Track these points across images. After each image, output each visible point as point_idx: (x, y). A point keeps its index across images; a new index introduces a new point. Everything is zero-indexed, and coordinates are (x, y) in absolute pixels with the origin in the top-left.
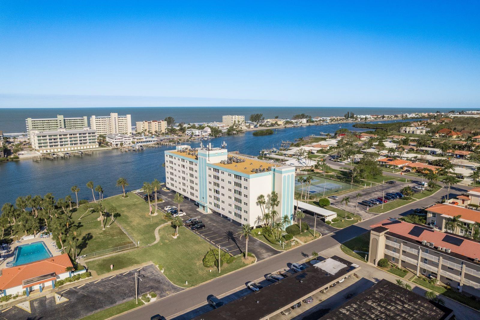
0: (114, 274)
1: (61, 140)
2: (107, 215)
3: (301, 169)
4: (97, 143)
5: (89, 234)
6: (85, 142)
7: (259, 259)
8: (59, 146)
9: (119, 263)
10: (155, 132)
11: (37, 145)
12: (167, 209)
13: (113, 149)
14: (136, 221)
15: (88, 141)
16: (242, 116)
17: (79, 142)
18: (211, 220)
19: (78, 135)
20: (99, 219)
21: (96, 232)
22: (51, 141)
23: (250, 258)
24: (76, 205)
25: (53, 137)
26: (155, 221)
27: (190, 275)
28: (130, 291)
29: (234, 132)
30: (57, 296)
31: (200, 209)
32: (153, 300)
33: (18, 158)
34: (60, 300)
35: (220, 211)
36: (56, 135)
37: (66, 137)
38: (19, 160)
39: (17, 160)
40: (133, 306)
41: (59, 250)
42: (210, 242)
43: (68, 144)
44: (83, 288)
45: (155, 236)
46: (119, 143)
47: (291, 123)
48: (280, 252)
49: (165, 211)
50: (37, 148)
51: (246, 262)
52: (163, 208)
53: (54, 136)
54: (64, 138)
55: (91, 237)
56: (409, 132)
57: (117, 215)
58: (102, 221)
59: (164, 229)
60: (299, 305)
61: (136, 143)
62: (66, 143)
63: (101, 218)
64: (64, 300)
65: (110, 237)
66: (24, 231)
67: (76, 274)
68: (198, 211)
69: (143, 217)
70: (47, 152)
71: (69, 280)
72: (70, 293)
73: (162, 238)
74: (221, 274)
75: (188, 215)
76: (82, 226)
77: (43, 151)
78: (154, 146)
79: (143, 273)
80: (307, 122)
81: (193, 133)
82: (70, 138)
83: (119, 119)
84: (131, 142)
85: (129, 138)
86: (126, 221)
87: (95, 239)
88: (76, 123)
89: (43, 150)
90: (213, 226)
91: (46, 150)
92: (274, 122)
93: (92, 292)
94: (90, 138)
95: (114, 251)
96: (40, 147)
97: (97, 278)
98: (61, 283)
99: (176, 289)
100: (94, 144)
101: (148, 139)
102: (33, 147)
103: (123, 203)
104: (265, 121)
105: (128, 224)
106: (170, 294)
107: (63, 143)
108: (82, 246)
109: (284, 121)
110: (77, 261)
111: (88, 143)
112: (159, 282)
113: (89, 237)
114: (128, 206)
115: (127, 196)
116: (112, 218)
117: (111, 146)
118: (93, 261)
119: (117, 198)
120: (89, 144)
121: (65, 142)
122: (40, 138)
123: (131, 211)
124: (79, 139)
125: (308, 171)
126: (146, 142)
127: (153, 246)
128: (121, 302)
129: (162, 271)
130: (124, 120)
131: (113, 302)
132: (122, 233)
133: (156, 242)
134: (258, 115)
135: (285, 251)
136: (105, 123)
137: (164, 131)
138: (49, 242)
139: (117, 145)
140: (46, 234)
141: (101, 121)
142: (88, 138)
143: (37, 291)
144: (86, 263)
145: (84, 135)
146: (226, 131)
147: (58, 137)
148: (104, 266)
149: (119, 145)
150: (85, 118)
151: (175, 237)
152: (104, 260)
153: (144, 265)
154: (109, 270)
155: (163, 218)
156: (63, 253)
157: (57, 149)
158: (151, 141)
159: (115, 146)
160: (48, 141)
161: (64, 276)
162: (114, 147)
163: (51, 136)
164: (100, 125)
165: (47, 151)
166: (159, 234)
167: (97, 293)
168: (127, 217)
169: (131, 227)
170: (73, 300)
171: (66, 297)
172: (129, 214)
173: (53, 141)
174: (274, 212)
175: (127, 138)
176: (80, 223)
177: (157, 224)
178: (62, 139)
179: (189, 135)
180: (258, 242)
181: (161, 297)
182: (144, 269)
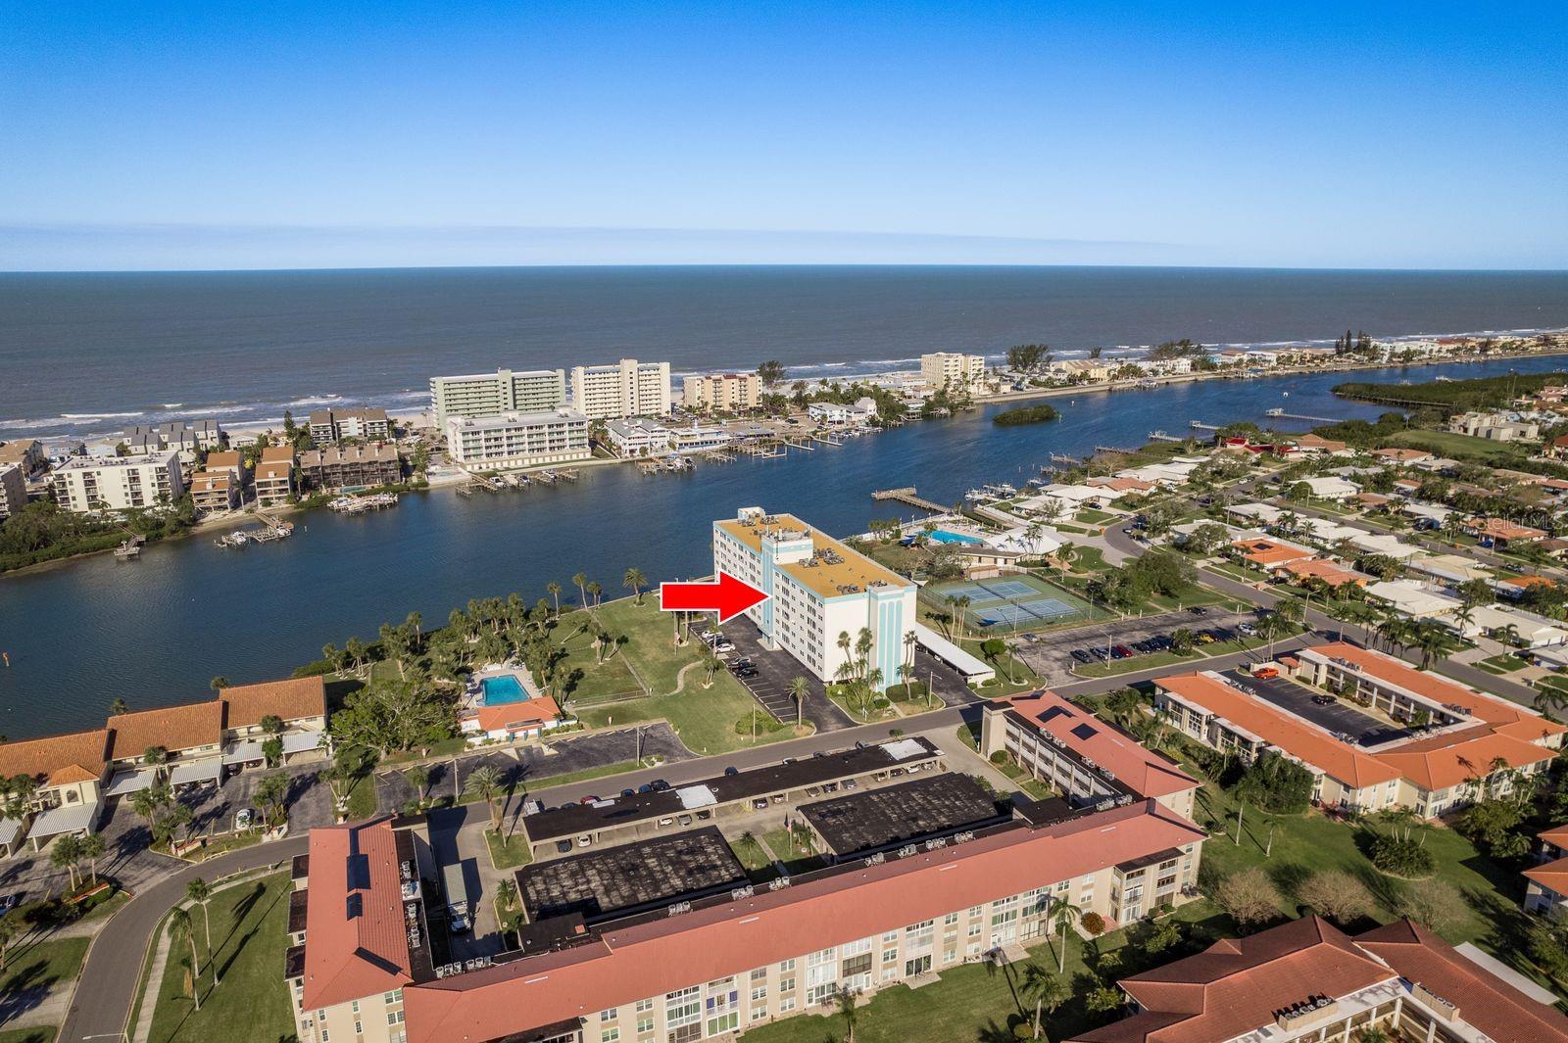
0: (612, 729)
1: (510, 442)
2: (606, 638)
3: (1018, 560)
4: (587, 446)
5: (578, 670)
6: (561, 444)
7: (820, 730)
8: (505, 454)
9: (620, 716)
10: (731, 405)
11: (461, 453)
12: (705, 635)
13: (623, 463)
14: (652, 653)
15: (568, 442)
16: (978, 358)
17: (547, 444)
18: (775, 662)
19: (546, 429)
20: (593, 646)
21: (590, 667)
22: (488, 444)
23: (805, 728)
24: (555, 615)
25: (493, 435)
26: (682, 655)
27: (713, 742)
28: (631, 752)
29: (944, 411)
30: (545, 748)
31: (762, 641)
32: (658, 764)
33: (427, 484)
34: (548, 752)
35: (789, 648)
36: (500, 430)
37: (519, 433)
38: (428, 491)
39: (425, 489)
40: (633, 767)
41: (538, 690)
42: (757, 699)
43: (523, 451)
44: (574, 742)
45: (677, 682)
46: (638, 447)
47: (1137, 372)
48: (857, 725)
49: (703, 639)
50: (461, 459)
51: (797, 733)
52: (700, 634)
53: (495, 431)
54: (516, 436)
55: (582, 675)
56: (1476, 431)
57: (623, 640)
58: (598, 650)
59: (693, 671)
60: (833, 787)
61: (677, 446)
62: (521, 447)
63: (597, 644)
64: (553, 752)
65: (610, 678)
66: (487, 657)
67: (564, 724)
68: (759, 644)
69: (664, 647)
70: (481, 471)
71: (557, 730)
72: (558, 746)
73: (687, 685)
74: (754, 745)
75: (739, 649)
76: (568, 655)
77: (473, 468)
78: (718, 456)
79: (651, 732)
80: (1194, 367)
81: (824, 417)
82: (529, 436)
83: (641, 373)
84: (666, 443)
85: (662, 434)
86: (636, 652)
87: (587, 678)
88: (539, 385)
89: (473, 465)
90: (774, 673)
91: (480, 464)
92: (1078, 373)
93: (585, 747)
94: (572, 435)
95: (614, 698)
96: (466, 457)
97: (591, 732)
98: (548, 733)
99: (689, 755)
100: (581, 449)
101: (706, 438)
102: (452, 454)
103: (634, 616)
104: (1052, 369)
105: (639, 657)
106: (681, 761)
107: (514, 448)
108: (570, 687)
109: (1113, 366)
110: (564, 707)
111: (568, 447)
112: (670, 745)
113: (578, 675)
114: (642, 624)
115: (643, 604)
116: (614, 644)
117: (620, 454)
118: (586, 711)
119: (625, 605)
120: (571, 451)
121: (517, 444)
122: (466, 437)
123: (647, 634)
124: (547, 438)
125: (1035, 564)
126: (702, 443)
127: (671, 697)
128: (619, 763)
129: (677, 733)
130: (653, 377)
131: (609, 761)
132: (628, 673)
133: (676, 692)
134: (1032, 347)
135: (866, 725)
136: (607, 385)
137: (752, 402)
138: (524, 677)
139: (632, 451)
140: (518, 663)
141: (597, 381)
142: (567, 435)
143: (520, 738)
144: (576, 712)
145: (559, 429)
146: (922, 405)
147: (505, 434)
148: (600, 718)
149: (638, 452)
150: (561, 373)
151: (707, 687)
152: (600, 710)
153: (655, 722)
154: (606, 724)
155: (697, 651)
156: (544, 694)
157: (502, 462)
158: (715, 442)
159: (628, 454)
160: (483, 443)
161: (551, 724)
162: (626, 457)
163: (490, 431)
164: (594, 389)
165: (481, 468)
166: (685, 679)
167: (591, 749)
168: (638, 645)
169: (643, 663)
170: (563, 753)
171: (555, 749)
172: (643, 641)
173: (495, 442)
174: (862, 662)
175: (658, 434)
176: (564, 650)
177: (685, 662)
178: (512, 437)
179: (816, 419)
180: (832, 706)
181: (669, 762)
182: (652, 728)
